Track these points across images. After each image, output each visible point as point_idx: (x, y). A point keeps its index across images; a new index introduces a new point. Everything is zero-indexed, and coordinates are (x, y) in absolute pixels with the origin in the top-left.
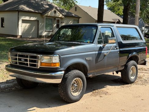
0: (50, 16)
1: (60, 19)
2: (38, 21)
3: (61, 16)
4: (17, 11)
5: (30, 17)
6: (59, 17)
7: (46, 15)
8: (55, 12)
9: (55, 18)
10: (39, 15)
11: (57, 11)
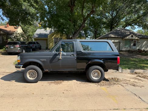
0: (128, 39)
1: (136, 40)
2: (120, 42)
3: (137, 38)
4: (107, 37)
5: (115, 40)
6: (136, 39)
7: (125, 38)
8: (132, 36)
9: (132, 40)
10: (121, 39)
11: (134, 36)
